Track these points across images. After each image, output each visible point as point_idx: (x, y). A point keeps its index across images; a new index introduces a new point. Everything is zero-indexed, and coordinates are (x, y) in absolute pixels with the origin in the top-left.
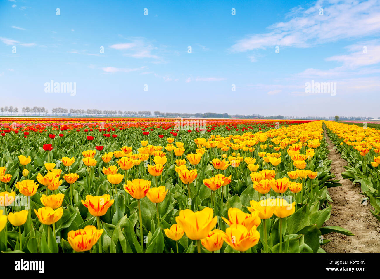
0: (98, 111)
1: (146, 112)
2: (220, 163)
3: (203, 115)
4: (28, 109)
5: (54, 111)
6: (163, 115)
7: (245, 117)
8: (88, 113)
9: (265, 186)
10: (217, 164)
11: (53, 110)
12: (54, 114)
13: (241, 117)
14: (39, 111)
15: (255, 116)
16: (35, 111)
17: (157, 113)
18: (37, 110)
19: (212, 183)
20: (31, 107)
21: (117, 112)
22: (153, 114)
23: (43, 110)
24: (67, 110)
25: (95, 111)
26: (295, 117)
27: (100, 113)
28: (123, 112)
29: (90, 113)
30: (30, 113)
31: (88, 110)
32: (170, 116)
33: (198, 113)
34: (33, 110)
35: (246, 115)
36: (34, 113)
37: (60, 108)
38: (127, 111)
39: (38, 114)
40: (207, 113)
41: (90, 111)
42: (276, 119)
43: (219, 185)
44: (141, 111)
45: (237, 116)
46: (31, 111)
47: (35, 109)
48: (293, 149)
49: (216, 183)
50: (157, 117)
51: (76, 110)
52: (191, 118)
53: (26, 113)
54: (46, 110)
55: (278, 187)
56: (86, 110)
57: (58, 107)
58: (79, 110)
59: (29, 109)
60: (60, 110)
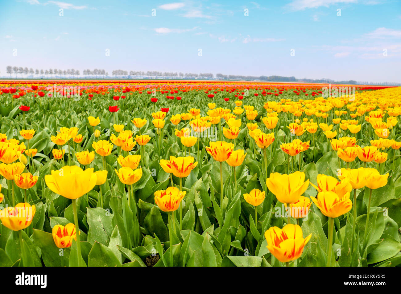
0: (158, 73)
1: (208, 74)
2: (297, 128)
3: (268, 79)
4: (88, 72)
5: (115, 73)
6: (226, 78)
7: (313, 81)
8: (148, 75)
9: (351, 154)
10: (295, 128)
11: (113, 73)
12: (114, 76)
13: (309, 81)
14: (99, 73)
15: (324, 80)
16: (95, 74)
17: (219, 75)
18: (97, 72)
19: (291, 149)
20: (92, 70)
21: (178, 74)
22: (215, 77)
23: (103, 72)
24: (127, 73)
25: (155, 73)
26: (369, 83)
27: (161, 75)
28: (184, 74)
29: (150, 75)
30: (91, 76)
31: (148, 72)
32: (233, 78)
33: (263, 76)
34: (94, 72)
35: (314, 79)
36: (95, 76)
37: (120, 71)
38: (188, 73)
39: (98, 76)
40: (273, 76)
41: (150, 73)
42: (347, 84)
43: (298, 150)
44: (203, 73)
45: (305, 80)
46: (91, 73)
47: (95, 72)
48: (375, 116)
49: (295, 149)
50: (220, 79)
51: (136, 72)
52: (255, 81)
53: (87, 76)
54: (106, 72)
55: (364, 155)
56: (146, 72)
57: (118, 69)
58: (139, 73)
59: (90, 71)
60: (120, 72)
